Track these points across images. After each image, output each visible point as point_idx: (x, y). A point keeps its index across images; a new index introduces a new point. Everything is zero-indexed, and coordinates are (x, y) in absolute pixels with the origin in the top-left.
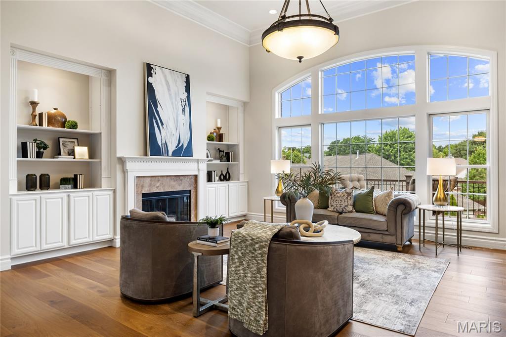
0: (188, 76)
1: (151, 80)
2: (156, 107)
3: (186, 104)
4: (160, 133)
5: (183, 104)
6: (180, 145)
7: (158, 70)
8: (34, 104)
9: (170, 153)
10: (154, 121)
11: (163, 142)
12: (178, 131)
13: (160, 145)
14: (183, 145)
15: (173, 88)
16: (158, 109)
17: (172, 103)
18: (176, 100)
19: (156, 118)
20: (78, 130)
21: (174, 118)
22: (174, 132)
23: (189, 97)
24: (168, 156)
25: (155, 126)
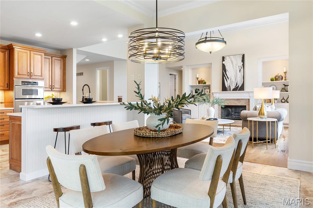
0: (244, 55)
1: (224, 62)
2: (226, 72)
3: (241, 68)
4: (227, 82)
5: (240, 68)
6: (237, 86)
7: (227, 58)
8: (197, 78)
9: (232, 89)
10: (225, 78)
11: (228, 85)
12: (236, 80)
13: (227, 87)
14: (238, 86)
15: (235, 62)
16: (226, 73)
17: (234, 69)
18: (236, 67)
19: (225, 77)
20: (207, 84)
21: (234, 75)
22: (234, 81)
23: (243, 65)
24: (230, 91)
25: (225, 79)
